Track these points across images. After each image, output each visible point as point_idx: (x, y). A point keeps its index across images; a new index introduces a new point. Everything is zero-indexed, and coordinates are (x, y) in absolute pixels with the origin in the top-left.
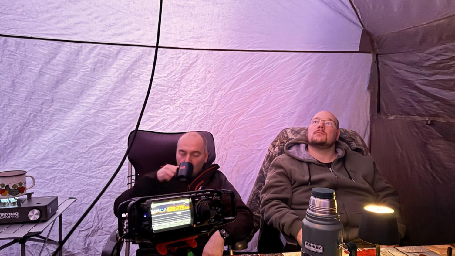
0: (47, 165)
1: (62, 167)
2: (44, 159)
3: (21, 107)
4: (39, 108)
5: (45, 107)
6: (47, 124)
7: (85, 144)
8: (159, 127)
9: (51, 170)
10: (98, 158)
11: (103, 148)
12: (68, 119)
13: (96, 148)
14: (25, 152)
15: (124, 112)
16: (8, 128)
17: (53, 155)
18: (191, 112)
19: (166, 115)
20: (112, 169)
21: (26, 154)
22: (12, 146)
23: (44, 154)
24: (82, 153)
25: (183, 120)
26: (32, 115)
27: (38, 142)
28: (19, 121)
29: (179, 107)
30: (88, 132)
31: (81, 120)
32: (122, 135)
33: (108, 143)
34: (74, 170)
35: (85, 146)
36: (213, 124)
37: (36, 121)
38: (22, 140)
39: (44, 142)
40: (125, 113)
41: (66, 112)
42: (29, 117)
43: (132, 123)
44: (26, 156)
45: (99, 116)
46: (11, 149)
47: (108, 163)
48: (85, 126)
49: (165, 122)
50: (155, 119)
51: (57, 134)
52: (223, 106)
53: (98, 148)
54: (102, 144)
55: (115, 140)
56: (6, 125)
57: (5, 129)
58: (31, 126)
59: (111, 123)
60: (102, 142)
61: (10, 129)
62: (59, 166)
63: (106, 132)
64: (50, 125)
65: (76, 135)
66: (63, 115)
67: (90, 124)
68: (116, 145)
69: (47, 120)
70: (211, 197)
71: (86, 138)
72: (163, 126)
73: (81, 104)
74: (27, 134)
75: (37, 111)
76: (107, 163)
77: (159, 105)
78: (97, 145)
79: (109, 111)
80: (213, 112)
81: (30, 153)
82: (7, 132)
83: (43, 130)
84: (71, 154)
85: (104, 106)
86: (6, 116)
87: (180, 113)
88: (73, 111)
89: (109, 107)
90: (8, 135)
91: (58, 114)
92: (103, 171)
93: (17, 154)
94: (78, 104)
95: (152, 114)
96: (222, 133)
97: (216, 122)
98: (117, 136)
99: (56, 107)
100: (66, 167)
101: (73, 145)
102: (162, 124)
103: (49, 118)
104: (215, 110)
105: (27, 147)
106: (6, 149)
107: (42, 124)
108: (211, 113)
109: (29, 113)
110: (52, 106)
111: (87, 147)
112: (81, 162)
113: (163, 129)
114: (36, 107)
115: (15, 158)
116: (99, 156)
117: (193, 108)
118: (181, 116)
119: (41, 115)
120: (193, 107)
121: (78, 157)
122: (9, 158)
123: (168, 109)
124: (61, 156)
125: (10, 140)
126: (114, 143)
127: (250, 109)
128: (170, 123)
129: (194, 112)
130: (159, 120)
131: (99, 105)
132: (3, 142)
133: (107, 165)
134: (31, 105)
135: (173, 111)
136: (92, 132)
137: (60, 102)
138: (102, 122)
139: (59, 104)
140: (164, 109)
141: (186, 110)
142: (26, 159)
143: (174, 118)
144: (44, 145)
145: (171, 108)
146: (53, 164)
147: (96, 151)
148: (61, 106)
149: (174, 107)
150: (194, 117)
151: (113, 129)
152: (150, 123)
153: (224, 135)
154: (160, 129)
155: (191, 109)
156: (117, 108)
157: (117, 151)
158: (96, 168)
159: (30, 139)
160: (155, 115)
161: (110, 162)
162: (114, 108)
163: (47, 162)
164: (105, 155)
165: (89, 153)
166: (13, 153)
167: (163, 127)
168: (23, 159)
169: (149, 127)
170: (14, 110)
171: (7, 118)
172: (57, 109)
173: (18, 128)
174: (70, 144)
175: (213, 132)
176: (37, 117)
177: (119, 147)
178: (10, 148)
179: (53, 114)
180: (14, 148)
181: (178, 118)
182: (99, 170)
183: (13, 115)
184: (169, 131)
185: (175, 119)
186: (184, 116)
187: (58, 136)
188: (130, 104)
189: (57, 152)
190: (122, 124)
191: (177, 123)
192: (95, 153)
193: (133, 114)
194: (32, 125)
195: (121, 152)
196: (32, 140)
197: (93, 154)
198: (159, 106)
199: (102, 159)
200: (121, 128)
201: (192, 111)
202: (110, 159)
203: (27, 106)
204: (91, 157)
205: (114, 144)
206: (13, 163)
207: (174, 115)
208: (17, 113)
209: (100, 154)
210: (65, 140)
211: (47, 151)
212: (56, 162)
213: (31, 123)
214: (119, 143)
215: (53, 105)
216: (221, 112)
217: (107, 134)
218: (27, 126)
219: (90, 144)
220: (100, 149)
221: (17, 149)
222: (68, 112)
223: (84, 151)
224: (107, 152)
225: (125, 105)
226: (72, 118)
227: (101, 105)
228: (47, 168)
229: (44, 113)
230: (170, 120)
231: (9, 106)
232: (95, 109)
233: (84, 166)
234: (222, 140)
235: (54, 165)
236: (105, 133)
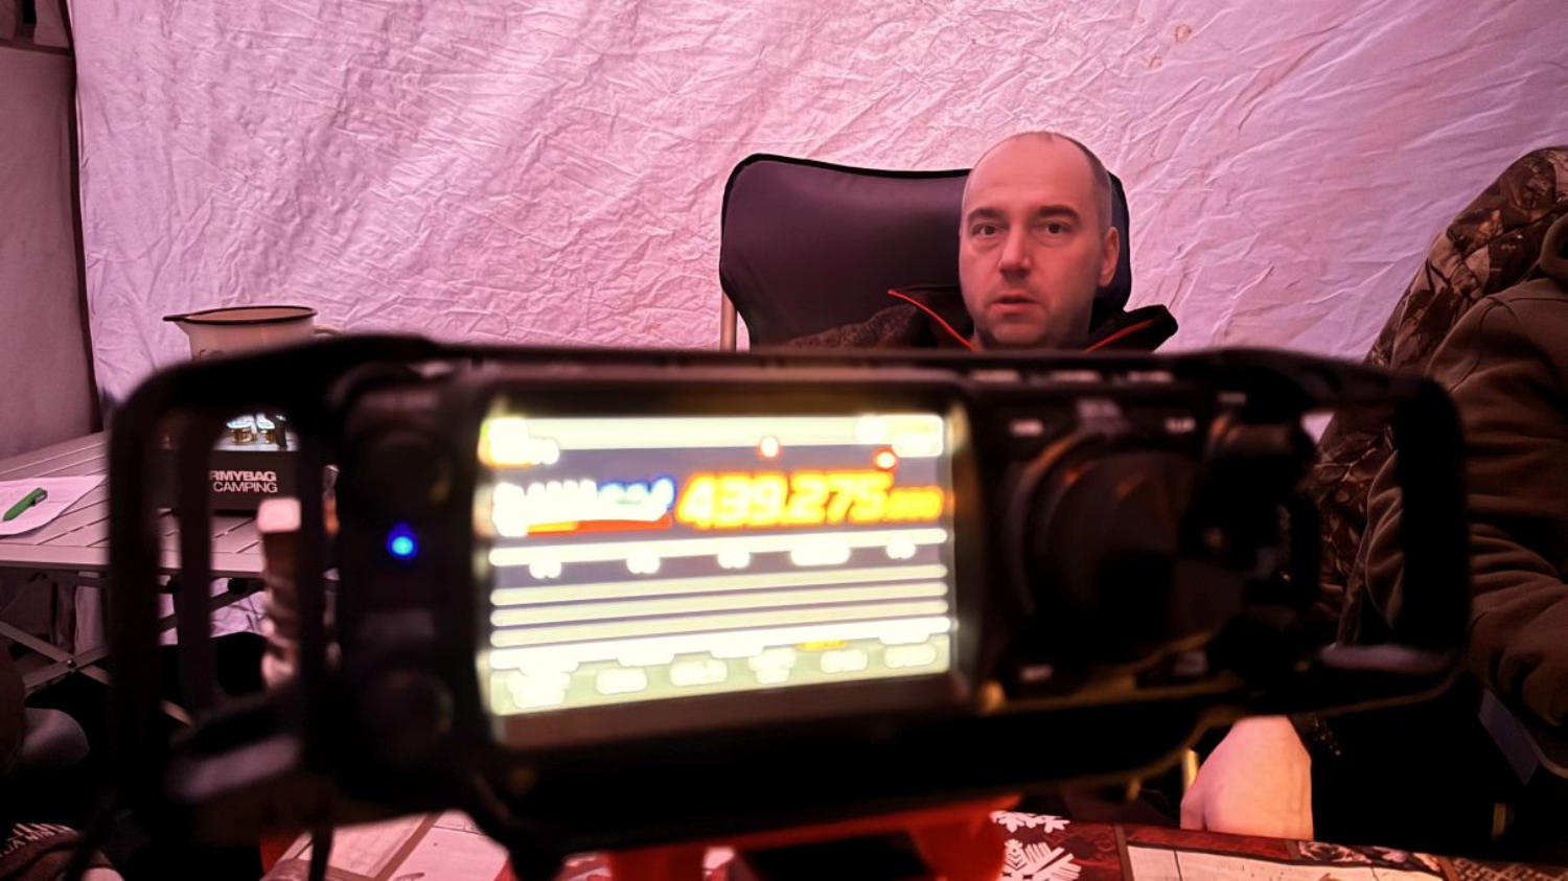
0: (431, 297)
1: (485, 308)
2: (418, 266)
3: (310, 41)
4: (378, 47)
5: (397, 39)
6: (409, 117)
7: (562, 210)
8: (863, 141)
9: (447, 315)
10: (618, 273)
11: (634, 231)
12: (488, 96)
13: (605, 231)
14: (345, 234)
15: (707, 63)
16: (278, 134)
17: (448, 254)
18: (1015, 59)
19: (894, 77)
20: (671, 322)
21: (349, 241)
22: (300, 211)
23: (415, 247)
24: (556, 251)
25: (978, 102)
26: (355, 77)
27: (385, 193)
28: (311, 103)
29: (960, 30)
30: (571, 159)
31: (540, 103)
32: (707, 175)
33: (653, 210)
34: (529, 318)
35: (564, 222)
36: (1124, 128)
37: (373, 102)
38: (333, 184)
39: (411, 197)
40: (715, 65)
41: (475, 63)
42: (345, 85)
43: (746, 115)
44: (354, 248)
45: (609, 83)
46: (297, 220)
47: (656, 298)
48: (557, 133)
49: (889, 113)
50: (843, 95)
51: (453, 160)
52: (1190, 21)
53: (614, 231)
54: (628, 212)
55: (681, 199)
56: (270, 121)
57: (269, 140)
58: (356, 125)
59: (659, 118)
60: (627, 205)
61: (285, 141)
62: (474, 301)
63: (639, 161)
64: (422, 121)
65: (526, 171)
66: (464, 76)
67: (574, 122)
68: (682, 219)
69: (409, 98)
71: (563, 188)
72: (879, 136)
73: (532, 23)
74: (345, 160)
75: (372, 60)
76: (652, 294)
77: (862, 20)
78: (610, 217)
79: (647, 59)
80: (1131, 59)
81: (366, 239)
82: (276, 152)
83: (401, 141)
84: (513, 253)
85: (623, 34)
86: (263, 87)
87: (960, 67)
88: (503, 57)
89: (644, 41)
90: (281, 164)
91: (446, 71)
92: (640, 327)
93: (321, 243)
94: (518, 21)
95: (831, 72)
96: (1171, 174)
97: (1145, 114)
98: (687, 180)
99: (436, 40)
100: (498, 306)
101: (519, 213)
102: (875, 125)
103: (414, 91)
104: (1142, 47)
105: (351, 215)
106: (284, 221)
107: (395, 117)
108: (1118, 66)
109: (343, 68)
110: (419, 35)
111: (570, 225)
112: (554, 289)
113: (878, 150)
114: (366, 42)
115: (315, 259)
116: (620, 264)
117: (1030, 36)
118: (966, 85)
119: (388, 77)
120: (1030, 28)
121: (542, 268)
122: (294, 261)
123: (905, 45)
124: (477, 261)
125: (293, 183)
126: (673, 211)
127: (1341, 39)
128: (912, 119)
129: (1034, 59)
130: (863, 103)
131: (605, 27)
132: (267, 195)
133: (651, 305)
134: (346, 32)
135: (928, 53)
136: (586, 159)
137: (449, 14)
138: (623, 115)
139: (446, 25)
140: (886, 46)
141: (993, 49)
142: (352, 262)
143: (931, 92)
144: (411, 206)
145: (920, 38)
146: (452, 294)
147: (606, 243)
148: (452, 32)
149: (934, 32)
150: (1031, 86)
151: (669, 149)
152: (822, 115)
153: (1179, 181)
154: (867, 153)
155: (1020, 43)
156: (679, 43)
157: (687, 247)
158: (611, 314)
159: (359, 178)
160: (844, 74)
161: (666, 295)
162: (664, 46)
163: (428, 283)
164: (642, 263)
165: (580, 252)
166: (306, 239)
167: (878, 143)
168: (343, 265)
169: (820, 140)
170: (286, 57)
171: (269, 94)
172: (440, 50)
173: (314, 135)
174: (506, 208)
175: (1123, 169)
176: (374, 87)
177: (695, 227)
178: (293, 216)
179: (429, 70)
180: (308, 217)
181: (953, 90)
182: (624, 324)
183: (286, 82)
184: (907, 161)
185: (937, 97)
186: (981, 81)
187: (458, 170)
188: (733, 20)
189: (460, 241)
190: (704, 122)
191: (944, 119)
192: (606, 253)
193: (750, 72)
194: (360, 119)
195: (704, 253)
196: (365, 185)
197: (596, 255)
198: (865, 30)
199: (634, 278)
200: (699, 142)
201: (1023, 51)
202: (664, 280)
203: (331, 37)
204: (588, 268)
205: (674, 216)
206: (310, 278)
207: (933, 77)
208: (302, 71)
209: (624, 256)
210: (484, 191)
211: (423, 236)
212: (460, 284)
213: (356, 112)
214: (695, 208)
215: (424, 29)
216: (1176, 56)
217: (645, 167)
218: (344, 127)
219: (582, 214)
220: (623, 235)
221: (317, 222)
222: (484, 59)
223: (561, 245)
224: (649, 252)
225: (713, 27)
226: (502, 88)
227: (614, 29)
228: (429, 308)
229: (396, 69)
230: (915, 106)
231: (265, 43)
232: (591, 51)
233: (566, 305)
234: (1167, 205)
235: (456, 298)
236: (637, 164)
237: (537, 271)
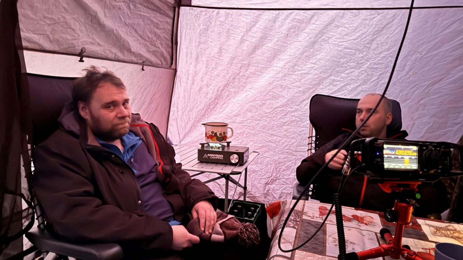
0: (239, 121)
1: (250, 124)
2: (236, 116)
3: (224, 70)
4: (238, 72)
5: (243, 70)
6: (242, 86)
7: (271, 105)
8: (341, 92)
9: (241, 125)
10: (280, 118)
11: (286, 109)
12: (260, 82)
13: (279, 109)
14: (223, 109)
15: (308, 76)
16: (213, 88)
17: (244, 113)
18: (377, 77)
19: (350, 80)
20: (291, 129)
21: (224, 110)
22: (215, 104)
23: (237, 111)
24: (267, 113)
25: (368, 85)
26: (232, 78)
27: (234, 101)
28: (221, 82)
29: (365, 71)
30: (275, 94)
31: (270, 83)
32: (304, 98)
33: (291, 105)
34: (259, 127)
35: (270, 107)
36: (400, 92)
37: (235, 83)
38: (223, 99)
39: (238, 102)
40: (310, 76)
41: (259, 76)
42: (229, 79)
43: (315, 86)
44: (224, 112)
45: (286, 79)
46: (214, 105)
47: (288, 124)
48: (272, 89)
49: (348, 87)
50: (338, 83)
51: (249, 94)
52: (417, 71)
53: (281, 109)
54: (285, 105)
55: (297, 103)
56: (212, 85)
57: (211, 89)
58: (230, 87)
59: (295, 86)
60: (285, 104)
61: (214, 89)
62: (248, 123)
63: (289, 95)
64: (244, 87)
65: (264, 96)
66: (256, 78)
67: (277, 87)
68: (297, 107)
69: (243, 82)
70: (439, 149)
71: (272, 100)
72: (345, 91)
73: (272, 68)
74: (226, 94)
75: (236, 74)
76: (288, 123)
77: (344, 68)
78: (281, 106)
79: (295, 75)
80: (403, 78)
81: (227, 110)
82: (212, 91)
83: (239, 91)
84: (258, 113)
85: (291, 70)
86: (212, 78)
87: (364, 78)
88: (265, 74)
89: (295, 71)
90: (212, 94)
91: (252, 77)
92: (283, 130)
93: (218, 110)
94: (269, 68)
95: (336, 78)
96: (411, 102)
97: (405, 89)
98: (299, 99)
99: (251, 71)
100: (253, 124)
101: (261, 105)
102: (344, 89)
103: (244, 81)
104: (405, 75)
105: (226, 105)
106: (210, 105)
107: (239, 86)
108: (400, 79)
109: (230, 75)
110: (248, 70)
111: (272, 108)
112: (266, 121)
113: (344, 94)
114: (236, 71)
115: (216, 113)
116: (281, 116)
117: (380, 73)
118: (365, 82)
119: (239, 78)
120: (380, 71)
121: (264, 116)
122: (211, 113)
123: (353, 74)
124: (249, 114)
125: (214, 98)
126: (295, 106)
127: (450, 76)
128: (353, 88)
129: (381, 77)
130: (342, 84)
131: (287, 69)
132: (208, 100)
133: (287, 126)
134: (232, 68)
135: (358, 75)
136: (278, 94)
137: (255, 66)
138: (288, 86)
139: (254, 68)
140: (349, 74)
141: (372, 75)
142: (223, 114)
143: (357, 83)
144: (238, 103)
145: (356, 72)
146: (243, 121)
147: (279, 112)
148: (255, 70)
149: (359, 71)
150: (380, 82)
151: (297, 93)
152: (332, 87)
153: (412, 104)
154: (342, 95)
155: (378, 74)
156: (303, 72)
157: (297, 113)
158: (277, 127)
159: (229, 98)
160: (339, 79)
161: (290, 124)
162: (300, 72)
163: (239, 119)
164: (287, 116)
165: (273, 113)
166: (215, 109)
167: (344, 93)
168: (222, 115)
169: (331, 92)
170: (218, 73)
171: (213, 80)
172: (252, 73)
173: (220, 89)
174: (259, 104)
175: (399, 101)
176: (236, 80)
177: (299, 109)
178: (213, 104)
179: (248, 77)
180: (216, 105)
181: (362, 83)
182: (280, 129)
183: (217, 77)
184: (351, 97)
185: (359, 84)
186: (369, 81)
187: (250, 96)
188: (315, 68)
189: (247, 110)
190: (305, 87)
191: (360, 88)
192: (279, 114)
193: (317, 78)
194: (231, 86)
195: (301, 115)
196: (230, 99)
197: (276, 114)
198: (344, 70)
199: (284, 119)
200: (304, 92)
201: (379, 75)
202: (291, 120)
203: (228, 69)
204: (275, 116)
205: (295, 107)
206: (214, 117)
207: (358, 80)
208: (221, 76)
209: (282, 115)
210: (254, 100)
211: (239, 109)
212: (245, 119)
213: (231, 84)
214: (300, 105)
215: (249, 69)
216: (413, 78)
217: (291, 96)
218: (227, 87)
219: (274, 105)
220: (283, 110)
221: (218, 106)
222: (261, 75)
223: (269, 112)
224: (289, 114)
225: (310, 69)
226: (263, 80)
227: (289, 69)
228: (238, 124)
229: (241, 76)
230: (354, 85)
231: (215, 70)
232: (283, 73)
233: (268, 125)
234: (410, 109)
235: (244, 122)
236: (289, 96)
237: (263, 117)
